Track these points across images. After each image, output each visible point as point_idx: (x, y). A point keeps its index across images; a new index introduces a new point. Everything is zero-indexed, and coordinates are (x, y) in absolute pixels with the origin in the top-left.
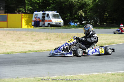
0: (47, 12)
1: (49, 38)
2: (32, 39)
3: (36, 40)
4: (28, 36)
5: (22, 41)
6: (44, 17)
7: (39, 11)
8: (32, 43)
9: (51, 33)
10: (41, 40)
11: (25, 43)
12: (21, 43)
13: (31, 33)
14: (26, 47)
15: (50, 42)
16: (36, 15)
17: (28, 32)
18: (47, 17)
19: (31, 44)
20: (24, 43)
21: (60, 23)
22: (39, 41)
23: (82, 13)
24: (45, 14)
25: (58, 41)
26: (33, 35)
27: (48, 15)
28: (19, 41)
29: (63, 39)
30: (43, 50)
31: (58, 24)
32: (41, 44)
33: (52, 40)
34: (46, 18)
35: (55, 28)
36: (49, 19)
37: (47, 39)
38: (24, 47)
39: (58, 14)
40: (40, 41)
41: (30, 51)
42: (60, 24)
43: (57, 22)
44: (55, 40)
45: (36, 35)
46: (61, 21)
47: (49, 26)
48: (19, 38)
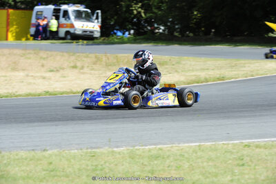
0: (64, 7)
1: (79, 64)
2: (43, 66)
3: (52, 68)
4: (30, 58)
5: (24, 70)
7: (46, 5)
8: (44, 75)
9: (78, 54)
10: (63, 69)
11: (30, 75)
12: (22, 74)
13: (35, 53)
14: (34, 83)
15: (83, 73)
16: (39, 13)
17: (28, 52)
18: (64, 17)
19: (44, 78)
20: (27, 76)
21: (92, 32)
22: (57, 71)
23: (140, 9)
24: (60, 10)
25: (100, 72)
26: (41, 58)
27: (66, 13)
28: (14, 69)
29: (110, 67)
31: (88, 33)
32: (64, 77)
33: (86, 70)
34: (62, 20)
35: (85, 42)
36: (69, 23)
37: (75, 67)
38: (30, 84)
39: (89, 10)
40: (61, 72)
41: (47, 92)
42: (91, 34)
43: (85, 28)
44: (93, 69)
45: (47, 58)
46: (94, 26)
47: (69, 37)
48: (15, 63)
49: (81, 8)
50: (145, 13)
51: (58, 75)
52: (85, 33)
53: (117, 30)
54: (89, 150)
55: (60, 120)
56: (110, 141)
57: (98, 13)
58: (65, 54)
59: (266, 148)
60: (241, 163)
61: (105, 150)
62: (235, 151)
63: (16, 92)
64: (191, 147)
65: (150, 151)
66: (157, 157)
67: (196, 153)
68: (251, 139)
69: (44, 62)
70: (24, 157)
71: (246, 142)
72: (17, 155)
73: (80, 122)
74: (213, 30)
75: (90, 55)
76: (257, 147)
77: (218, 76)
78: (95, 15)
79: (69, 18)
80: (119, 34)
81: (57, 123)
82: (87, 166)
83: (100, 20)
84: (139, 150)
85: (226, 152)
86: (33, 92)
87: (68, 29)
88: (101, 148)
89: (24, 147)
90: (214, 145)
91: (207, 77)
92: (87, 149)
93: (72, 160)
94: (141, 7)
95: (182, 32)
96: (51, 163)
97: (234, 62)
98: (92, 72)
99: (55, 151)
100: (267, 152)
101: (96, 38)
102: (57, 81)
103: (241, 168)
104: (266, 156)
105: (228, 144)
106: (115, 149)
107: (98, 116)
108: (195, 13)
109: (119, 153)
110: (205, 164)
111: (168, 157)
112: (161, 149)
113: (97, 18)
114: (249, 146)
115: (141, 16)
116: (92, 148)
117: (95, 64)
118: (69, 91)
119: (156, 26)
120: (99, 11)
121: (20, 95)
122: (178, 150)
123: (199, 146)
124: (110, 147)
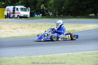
0: (17, 7)
1: (23, 27)
2: (10, 27)
3: (14, 28)
4: (5, 25)
5: (3, 29)
6: (14, 10)
7: (10, 6)
9: (22, 23)
10: (17, 28)
11: (6, 31)
14: (8, 34)
16: (8, 9)
17: (5, 23)
19: (11, 32)
20: (5, 31)
21: (27, 15)
23: (43, 7)
24: (15, 8)
25: (31, 29)
27: (17, 9)
29: (34, 27)
30: (22, 36)
31: (25, 16)
32: (18, 31)
33: (25, 29)
34: (16, 11)
35: (24, 19)
37: (22, 28)
38: (6, 34)
39: (25, 8)
41: (13, 37)
43: (24, 14)
44: (28, 28)
46: (27, 13)
47: (19, 17)
49: (23, 7)
50: (45, 8)
51: (16, 30)
52: (24, 16)
53: (35, 14)
54: (29, 57)
55: (18, 46)
56: (36, 53)
57: (29, 9)
58: (18, 23)
59: (91, 55)
60: (83, 60)
61: (35, 56)
62: (80, 56)
63: (2, 37)
64: (65, 55)
65: (50, 56)
66: (53, 59)
67: (67, 57)
68: (86, 51)
69: (11, 26)
70: (6, 59)
71: (84, 52)
72: (4, 59)
73: (25, 47)
74: (70, 14)
75: (27, 23)
76: (88, 54)
78: (28, 9)
79: (18, 10)
80: (36, 16)
81: (16, 47)
82: (29, 62)
83: (30, 11)
84: (46, 56)
85: (77, 56)
86: (8, 37)
87: (18, 15)
88: (33, 56)
89: (6, 56)
90: (73, 54)
91: (69, 30)
92: (28, 56)
93: (23, 60)
94: (44, 6)
95: (59, 15)
96: (16, 61)
97: (78, 25)
98: (28, 29)
99: (17, 57)
100: (92, 56)
101: (28, 17)
102: (16, 33)
103: (83, 62)
104: (92, 57)
105: (78, 53)
106: (38, 56)
107: (31, 45)
108: (63, 8)
109: (40, 57)
110: (70, 60)
111: (57, 58)
112: (54, 56)
113: (28, 10)
114: (85, 54)
115: (44, 9)
116: (30, 56)
117: (28, 26)
118: (20, 36)
119: (49, 12)
120: (29, 8)
121: (3, 38)
122: (60, 56)
123: (68, 54)
124: (36, 55)
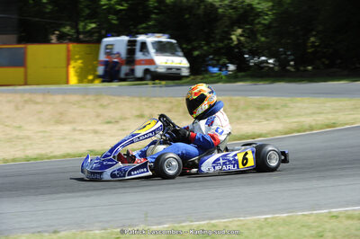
1: (147, 112)
2: (98, 117)
5: (71, 122)
10: (125, 119)
11: (78, 128)
14: (80, 140)
16: (109, 47)
18: (141, 51)
19: (96, 132)
20: (74, 130)
22: (116, 122)
27: (144, 45)
28: (59, 122)
32: (124, 130)
35: (164, 82)
36: (148, 57)
38: (75, 140)
40: (122, 123)
45: (109, 104)
46: (181, 62)
48: (61, 114)
51: (116, 127)
77: (327, 122)
79: (148, 52)
91: (313, 123)
